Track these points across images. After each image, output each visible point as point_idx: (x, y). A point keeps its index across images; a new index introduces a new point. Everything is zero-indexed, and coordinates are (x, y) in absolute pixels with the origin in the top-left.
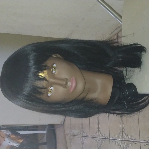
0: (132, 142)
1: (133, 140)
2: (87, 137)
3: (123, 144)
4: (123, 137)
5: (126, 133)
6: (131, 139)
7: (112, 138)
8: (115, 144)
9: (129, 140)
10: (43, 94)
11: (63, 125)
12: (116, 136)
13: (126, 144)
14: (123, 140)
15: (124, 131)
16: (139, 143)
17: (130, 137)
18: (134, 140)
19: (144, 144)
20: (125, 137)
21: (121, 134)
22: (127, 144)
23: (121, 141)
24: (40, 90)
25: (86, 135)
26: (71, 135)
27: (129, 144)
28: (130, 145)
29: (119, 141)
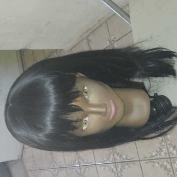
0: (128, 163)
1: (129, 159)
2: (61, 168)
3: (116, 167)
4: (114, 159)
5: (118, 153)
6: (126, 159)
7: (99, 162)
8: (105, 169)
9: (124, 161)
10: (78, 128)
11: (21, 160)
12: (105, 159)
13: (120, 166)
14: (115, 163)
15: (115, 152)
16: (139, 162)
17: (124, 157)
18: (131, 159)
19: (145, 162)
20: (118, 158)
21: (112, 156)
22: (122, 166)
23: (112, 164)
24: (74, 124)
25: (60, 166)
26: (35, 170)
27: (124, 165)
28: (126, 166)
29: (110, 164)
